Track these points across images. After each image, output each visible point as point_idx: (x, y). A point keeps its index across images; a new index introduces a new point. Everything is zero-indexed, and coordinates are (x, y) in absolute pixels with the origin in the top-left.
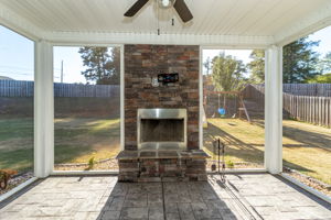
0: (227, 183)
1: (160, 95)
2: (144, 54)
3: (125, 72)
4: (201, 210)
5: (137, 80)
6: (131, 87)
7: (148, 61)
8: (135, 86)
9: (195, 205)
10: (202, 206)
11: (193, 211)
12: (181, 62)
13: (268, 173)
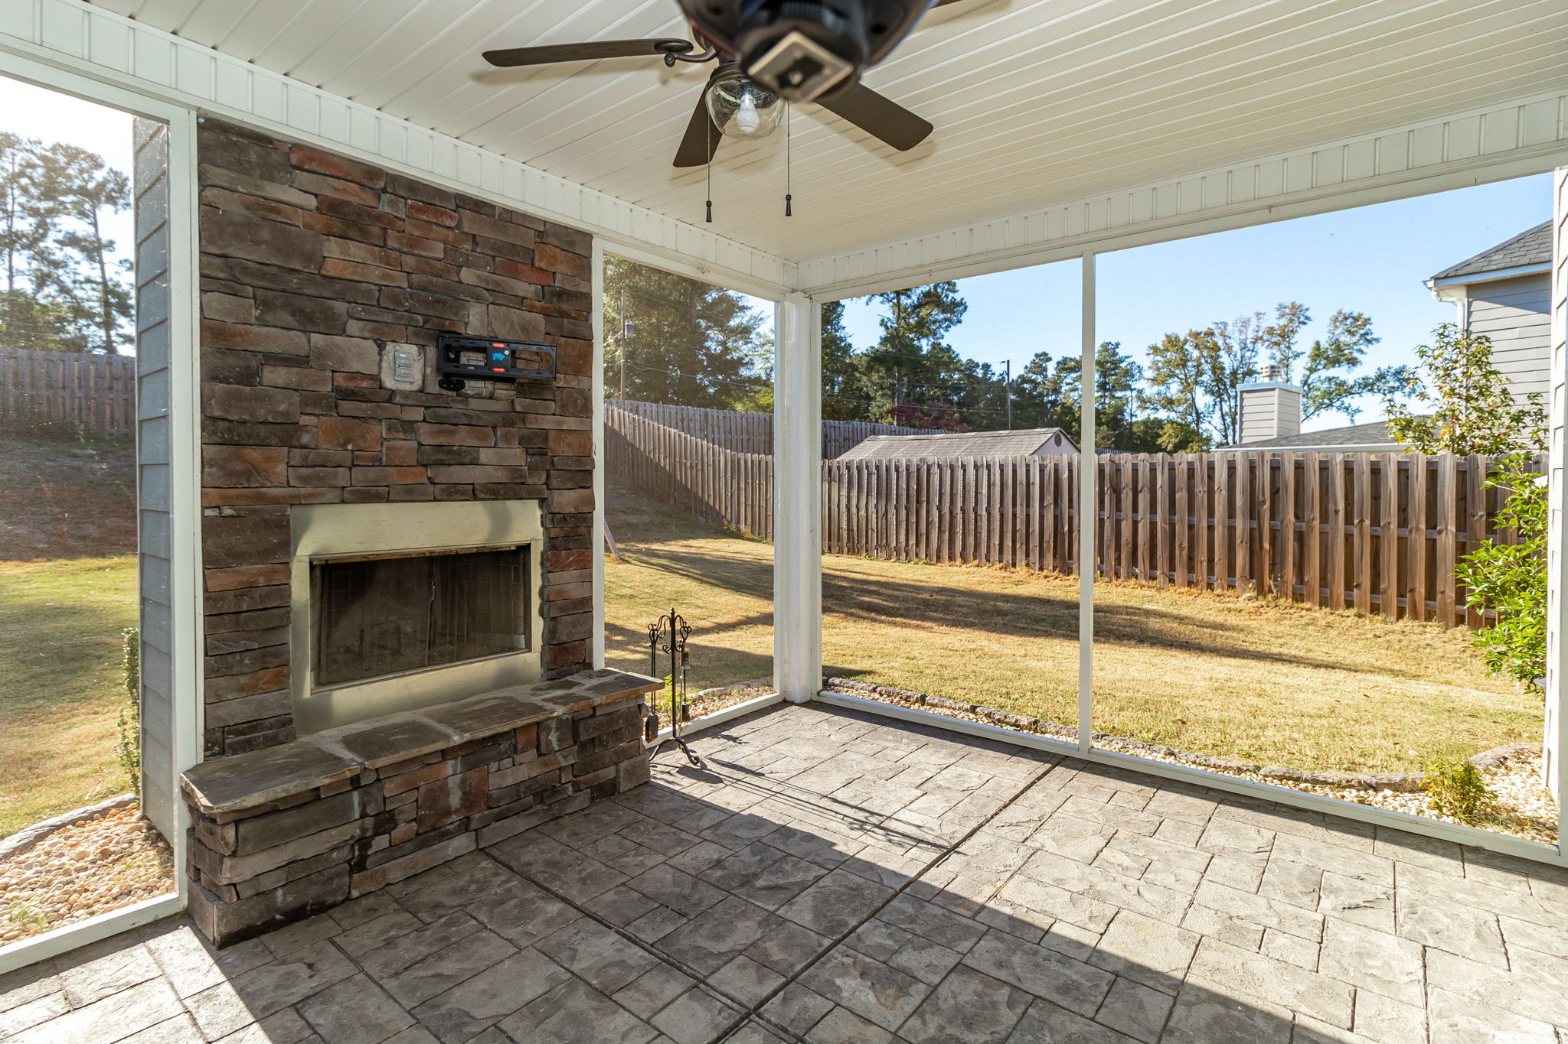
0: (711, 765)
1: (427, 435)
2: (331, 207)
3: (208, 282)
4: (718, 863)
5: (293, 341)
6: (249, 377)
7: (357, 250)
8: (275, 376)
9: (686, 860)
10: (709, 852)
11: (699, 878)
12: (524, 288)
13: (784, 703)
